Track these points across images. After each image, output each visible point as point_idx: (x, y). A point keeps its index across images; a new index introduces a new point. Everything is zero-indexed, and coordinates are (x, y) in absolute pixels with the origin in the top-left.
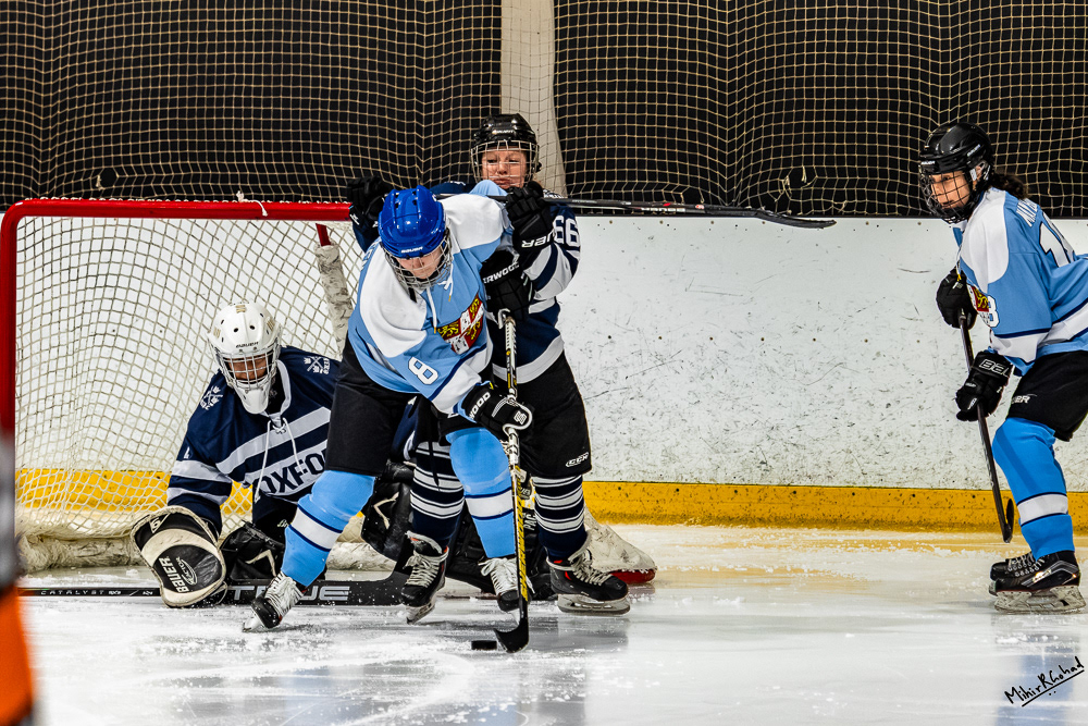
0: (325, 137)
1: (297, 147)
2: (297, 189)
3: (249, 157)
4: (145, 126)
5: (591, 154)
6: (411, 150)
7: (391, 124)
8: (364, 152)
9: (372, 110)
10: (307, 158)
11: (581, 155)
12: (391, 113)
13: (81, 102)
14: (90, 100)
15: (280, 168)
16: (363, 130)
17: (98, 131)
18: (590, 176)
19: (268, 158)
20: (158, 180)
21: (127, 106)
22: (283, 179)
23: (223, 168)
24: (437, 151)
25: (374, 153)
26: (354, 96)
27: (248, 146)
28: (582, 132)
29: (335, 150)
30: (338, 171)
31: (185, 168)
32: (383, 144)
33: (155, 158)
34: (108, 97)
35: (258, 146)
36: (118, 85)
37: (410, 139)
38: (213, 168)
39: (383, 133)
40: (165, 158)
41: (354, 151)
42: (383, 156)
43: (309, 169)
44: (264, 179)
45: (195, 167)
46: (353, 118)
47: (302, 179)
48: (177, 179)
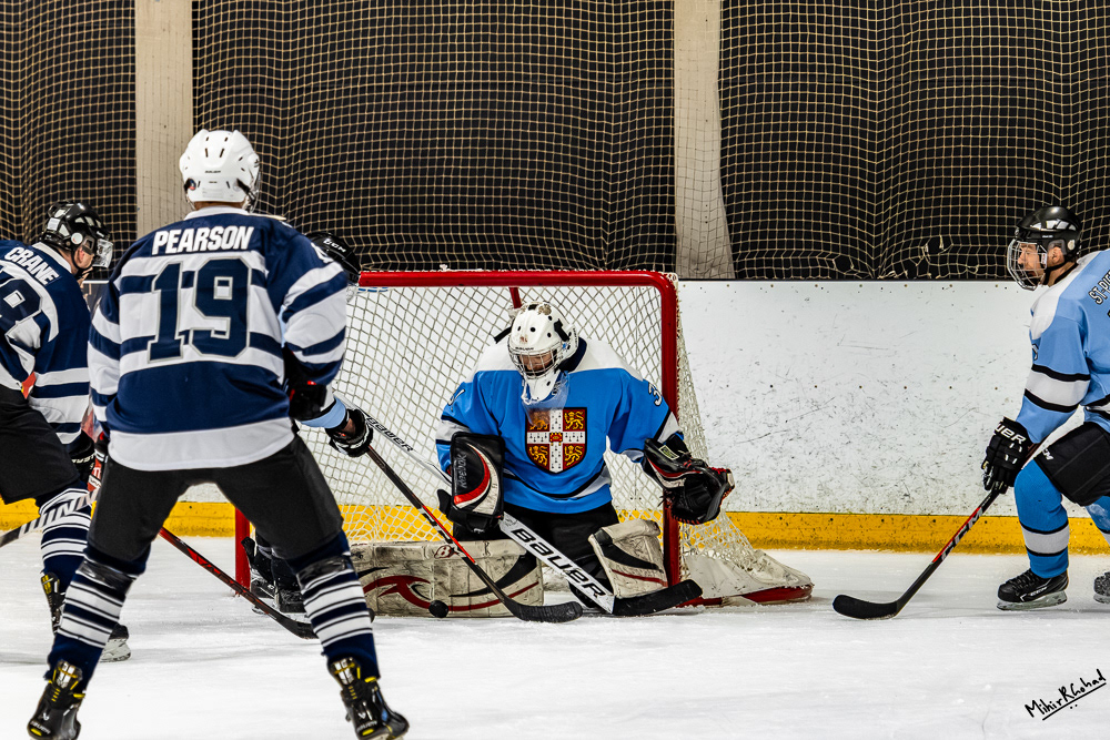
0: (522, 212)
1: (497, 220)
2: (496, 257)
3: (455, 229)
4: (365, 202)
5: (755, 226)
6: (597, 224)
7: (581, 201)
8: (556, 225)
9: (565, 188)
10: (506, 230)
11: (746, 227)
12: (581, 191)
13: (310, 182)
14: (318, 181)
15: (482, 239)
16: (556, 206)
17: (324, 207)
18: (754, 245)
19: (472, 229)
20: (375, 249)
21: (350, 185)
22: (484, 248)
23: (432, 238)
24: (620, 225)
25: (565, 226)
26: (549, 176)
27: (455, 219)
28: (747, 207)
29: (531, 222)
30: (533, 241)
31: (399, 239)
32: (573, 218)
33: (373, 230)
34: (334, 178)
35: (463, 220)
36: (343, 167)
37: (598, 214)
38: (424, 239)
39: (573, 209)
40: (381, 230)
41: (548, 224)
42: (573, 228)
43: (508, 239)
44: (467, 248)
45: (407, 238)
46: (548, 195)
47: (501, 248)
48: (391, 249)
